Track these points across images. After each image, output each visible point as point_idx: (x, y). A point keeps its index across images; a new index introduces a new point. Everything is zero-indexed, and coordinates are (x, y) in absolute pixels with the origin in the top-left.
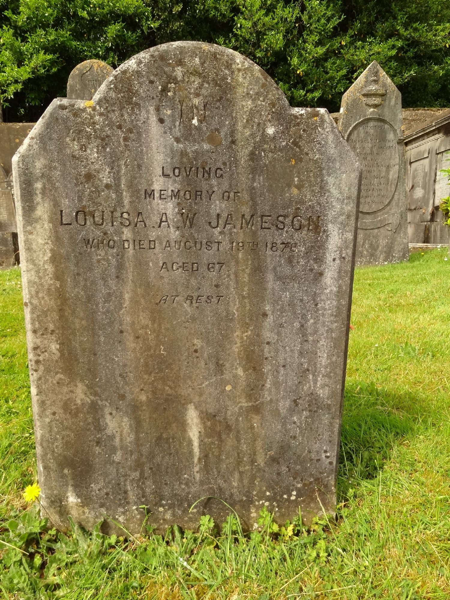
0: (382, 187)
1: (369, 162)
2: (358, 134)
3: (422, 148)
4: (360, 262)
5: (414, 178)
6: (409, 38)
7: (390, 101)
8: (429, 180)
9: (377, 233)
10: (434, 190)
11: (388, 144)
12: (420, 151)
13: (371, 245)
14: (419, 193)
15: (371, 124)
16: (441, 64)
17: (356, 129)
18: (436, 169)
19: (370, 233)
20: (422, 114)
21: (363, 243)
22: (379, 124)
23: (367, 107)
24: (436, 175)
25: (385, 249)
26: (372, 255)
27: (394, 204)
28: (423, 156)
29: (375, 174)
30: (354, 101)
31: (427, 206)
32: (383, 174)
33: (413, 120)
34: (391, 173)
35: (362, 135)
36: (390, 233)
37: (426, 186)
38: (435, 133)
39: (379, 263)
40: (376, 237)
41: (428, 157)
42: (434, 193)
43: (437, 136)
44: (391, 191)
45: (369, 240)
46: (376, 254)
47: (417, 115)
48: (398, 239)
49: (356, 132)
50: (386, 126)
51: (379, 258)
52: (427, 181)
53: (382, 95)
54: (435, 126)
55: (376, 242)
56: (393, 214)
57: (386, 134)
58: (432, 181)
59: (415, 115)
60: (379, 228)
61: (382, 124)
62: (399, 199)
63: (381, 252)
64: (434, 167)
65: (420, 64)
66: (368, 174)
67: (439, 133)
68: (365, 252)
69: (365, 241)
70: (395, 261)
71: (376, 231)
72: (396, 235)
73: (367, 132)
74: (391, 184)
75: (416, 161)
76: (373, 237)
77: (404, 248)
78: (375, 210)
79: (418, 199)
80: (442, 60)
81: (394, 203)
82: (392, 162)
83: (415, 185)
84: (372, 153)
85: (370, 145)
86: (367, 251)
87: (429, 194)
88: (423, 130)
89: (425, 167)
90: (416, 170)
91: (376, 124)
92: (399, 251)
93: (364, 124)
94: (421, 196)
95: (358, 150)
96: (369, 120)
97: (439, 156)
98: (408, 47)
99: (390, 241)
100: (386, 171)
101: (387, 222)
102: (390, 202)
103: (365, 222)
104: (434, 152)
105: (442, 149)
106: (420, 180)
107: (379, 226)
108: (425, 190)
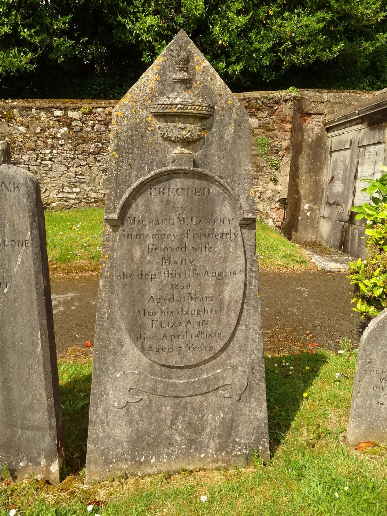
0: (207, 316)
1: (175, 267)
2: (147, 204)
3: (343, 137)
4: (167, 454)
5: (334, 169)
6: (341, 11)
7: (222, 131)
8: (350, 176)
9: (202, 403)
10: (355, 188)
11: (219, 229)
12: (342, 141)
13: (190, 424)
14: (338, 187)
15: (178, 183)
16: (371, 41)
17: (141, 194)
18: (358, 164)
19: (186, 403)
20: (346, 96)
21: (172, 421)
22: (197, 183)
23: (166, 143)
24: (357, 171)
25: (218, 430)
26: (191, 442)
27: (236, 347)
28: (345, 146)
29: (192, 290)
30: (134, 128)
31: (346, 205)
32: (209, 292)
33: (337, 103)
34: (228, 289)
35: (157, 207)
36: (228, 402)
37: (346, 181)
38: (358, 121)
39: (207, 456)
40: (201, 409)
41: (349, 148)
42: (354, 191)
43: (360, 126)
44: (228, 325)
45: (184, 416)
46: (201, 439)
47: (341, 98)
48: (247, 412)
49: (140, 201)
50: (214, 189)
51: (208, 446)
52: (347, 176)
53: (201, 118)
54: (359, 114)
55: (200, 419)
56: (235, 368)
57: (213, 205)
58: (352, 177)
59: (338, 98)
60: (205, 393)
61: (204, 183)
62: (246, 339)
63: (211, 436)
64: (355, 162)
65: (351, 39)
66: (175, 292)
67: (362, 123)
68: (178, 438)
69: (176, 418)
70: (240, 450)
71: (199, 398)
72: (240, 405)
73: (168, 202)
74: (228, 311)
75: (337, 151)
76: (194, 409)
77: (259, 428)
78: (193, 361)
79: (337, 194)
80: (373, 36)
81: (235, 345)
82: (230, 267)
83: (335, 177)
84: (182, 248)
85: (177, 231)
86: (181, 434)
87: (348, 191)
88: (346, 117)
89: (346, 159)
90: (336, 161)
91: (188, 182)
92: (248, 434)
93: (161, 182)
94: (340, 191)
95: (150, 241)
96: (171, 174)
97: (362, 149)
98: (339, 20)
99: (229, 417)
100: (216, 285)
101: (221, 383)
102: (226, 346)
103: (174, 385)
104: (356, 144)
105: (365, 143)
106: (340, 172)
107: (205, 390)
108: (345, 185)
